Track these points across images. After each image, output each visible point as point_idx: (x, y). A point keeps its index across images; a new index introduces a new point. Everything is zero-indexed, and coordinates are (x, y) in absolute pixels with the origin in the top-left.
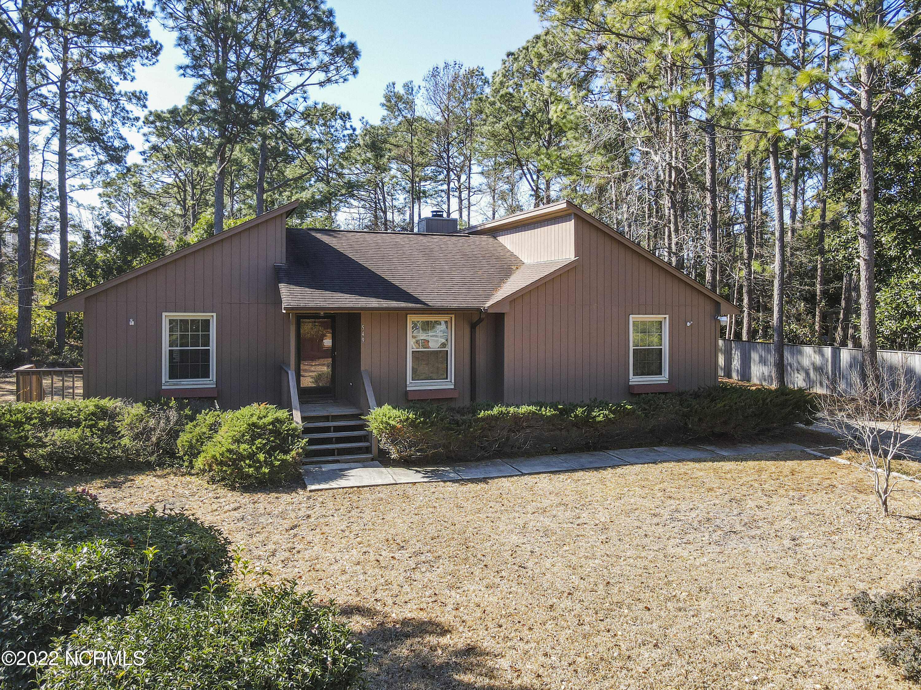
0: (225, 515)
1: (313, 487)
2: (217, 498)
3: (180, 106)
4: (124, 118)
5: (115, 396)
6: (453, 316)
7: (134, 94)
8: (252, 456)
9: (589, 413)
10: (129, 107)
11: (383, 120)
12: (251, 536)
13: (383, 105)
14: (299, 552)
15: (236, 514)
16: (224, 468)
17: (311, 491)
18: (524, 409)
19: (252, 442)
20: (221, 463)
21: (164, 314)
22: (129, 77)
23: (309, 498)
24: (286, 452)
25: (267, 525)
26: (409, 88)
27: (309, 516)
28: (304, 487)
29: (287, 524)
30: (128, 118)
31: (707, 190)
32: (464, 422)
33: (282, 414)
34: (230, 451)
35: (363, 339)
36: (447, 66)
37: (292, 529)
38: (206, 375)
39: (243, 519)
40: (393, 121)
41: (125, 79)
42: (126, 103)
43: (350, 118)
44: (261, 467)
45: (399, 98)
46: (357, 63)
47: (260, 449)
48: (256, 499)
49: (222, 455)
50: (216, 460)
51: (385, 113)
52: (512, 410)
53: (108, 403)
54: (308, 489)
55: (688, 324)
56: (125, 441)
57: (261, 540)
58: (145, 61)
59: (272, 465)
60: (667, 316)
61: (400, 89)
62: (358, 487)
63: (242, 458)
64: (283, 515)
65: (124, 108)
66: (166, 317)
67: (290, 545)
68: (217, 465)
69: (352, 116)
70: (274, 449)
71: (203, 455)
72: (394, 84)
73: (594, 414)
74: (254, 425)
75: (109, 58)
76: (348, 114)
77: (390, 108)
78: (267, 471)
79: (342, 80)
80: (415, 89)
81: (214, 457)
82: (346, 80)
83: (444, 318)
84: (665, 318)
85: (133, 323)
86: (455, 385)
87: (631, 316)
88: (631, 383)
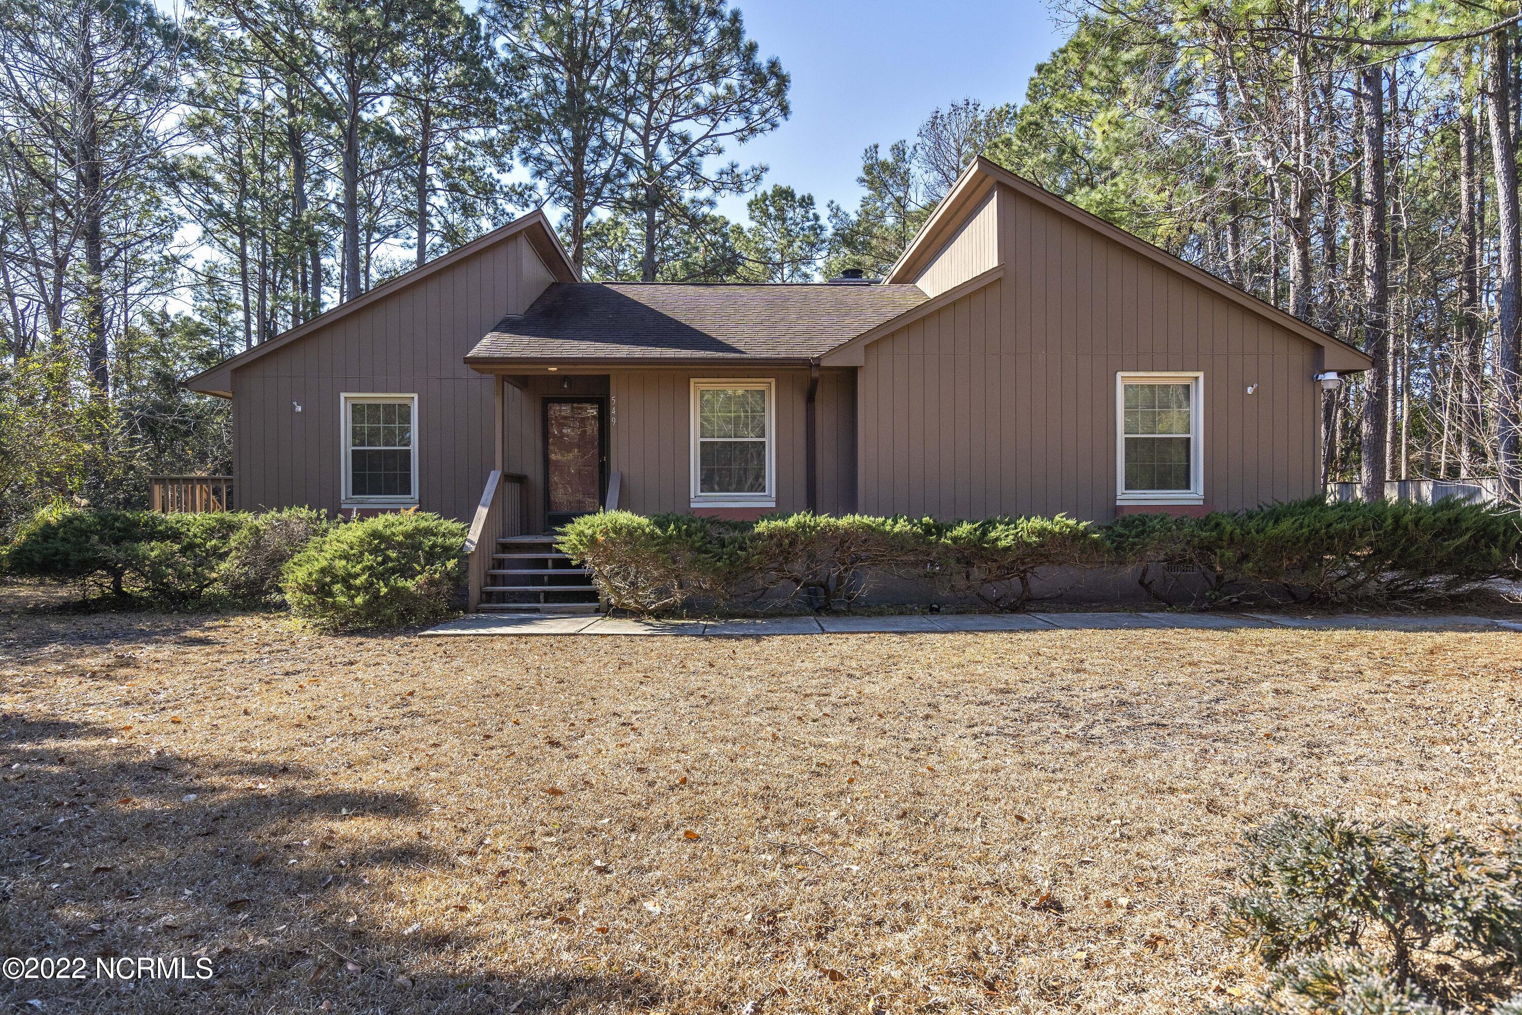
6: (773, 381)
9: (984, 533)
11: (865, 202)
13: (862, 180)
21: (343, 395)
26: (899, 151)
31: (1367, 203)
35: (613, 420)
36: (955, 108)
38: (406, 490)
40: (879, 204)
42: (503, 201)
43: (812, 204)
45: (884, 166)
46: (787, 96)
51: (866, 192)
55: (1250, 390)
60: (1201, 375)
61: (885, 155)
66: (346, 400)
69: (815, 200)
72: (876, 147)
73: (993, 534)
76: (810, 198)
77: (871, 185)
79: (768, 126)
80: (908, 153)
82: (774, 126)
83: (757, 385)
84: (1197, 378)
85: (299, 409)
86: (777, 501)
87: (1119, 375)
88: (1118, 503)
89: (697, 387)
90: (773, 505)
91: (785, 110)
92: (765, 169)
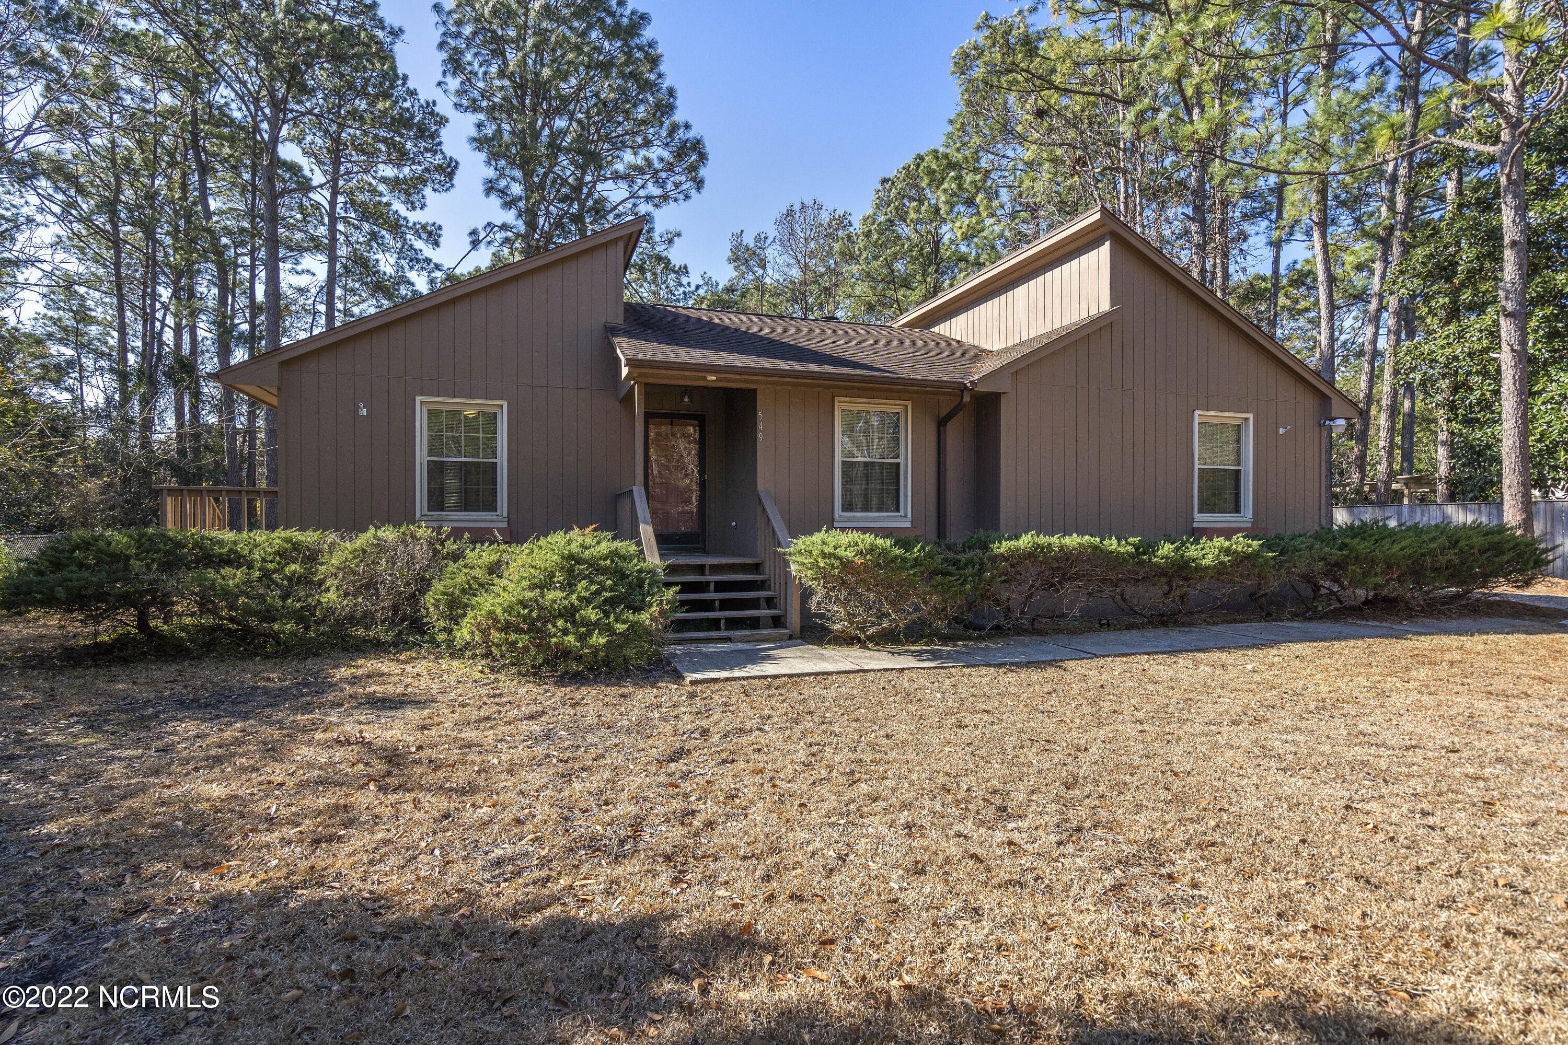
0: (506, 729)
1: (697, 676)
2: (494, 696)
3: (483, 268)
4: (411, 260)
5: (321, 525)
6: (909, 403)
7: (424, 227)
8: (569, 613)
10: (419, 244)
12: (567, 777)
13: (729, 259)
14: (710, 825)
15: (535, 727)
16: (513, 637)
17: (693, 683)
18: (1073, 541)
19: (569, 586)
20: (507, 627)
21: (419, 399)
22: (418, 205)
23: (692, 696)
24: (637, 610)
25: (608, 749)
27: (705, 732)
28: (678, 677)
29: (657, 748)
30: (418, 261)
32: (970, 562)
33: (626, 546)
34: (523, 603)
35: (760, 436)
37: (672, 760)
38: (492, 506)
39: (548, 737)
41: (414, 208)
42: (414, 239)
43: (688, 274)
44: (589, 634)
46: (703, 172)
47: (587, 601)
48: (578, 696)
49: (508, 610)
50: (496, 620)
52: (1055, 540)
53: (310, 537)
54: (688, 680)
55: (1281, 431)
56: (330, 597)
57: (592, 787)
58: (437, 186)
59: (610, 630)
60: (1250, 416)
61: (749, 241)
62: (791, 676)
63: (549, 616)
64: (642, 728)
65: (411, 246)
66: (422, 405)
67: (678, 804)
68: (499, 630)
70: (612, 603)
71: (471, 614)
72: (743, 231)
74: (571, 557)
75: (395, 184)
76: (686, 267)
78: (602, 641)
79: (681, 197)
81: (491, 615)
82: (687, 197)
83: (892, 407)
84: (1246, 419)
85: (364, 412)
86: (912, 522)
87: (1197, 413)
88: (1195, 525)
89: (841, 406)
90: (908, 525)
91: (699, 184)
92: (678, 235)
